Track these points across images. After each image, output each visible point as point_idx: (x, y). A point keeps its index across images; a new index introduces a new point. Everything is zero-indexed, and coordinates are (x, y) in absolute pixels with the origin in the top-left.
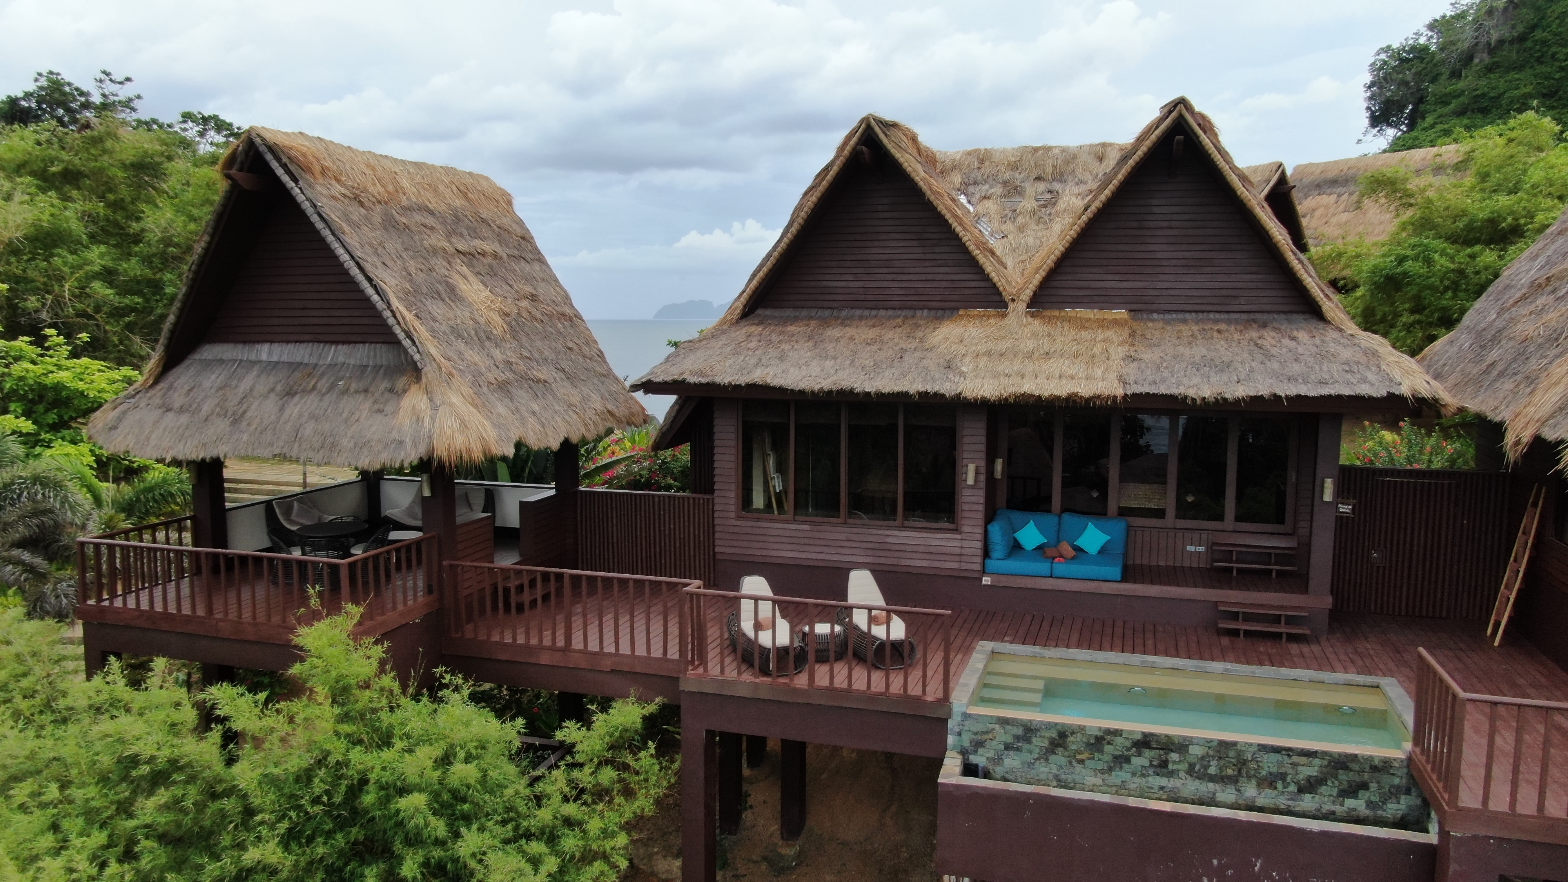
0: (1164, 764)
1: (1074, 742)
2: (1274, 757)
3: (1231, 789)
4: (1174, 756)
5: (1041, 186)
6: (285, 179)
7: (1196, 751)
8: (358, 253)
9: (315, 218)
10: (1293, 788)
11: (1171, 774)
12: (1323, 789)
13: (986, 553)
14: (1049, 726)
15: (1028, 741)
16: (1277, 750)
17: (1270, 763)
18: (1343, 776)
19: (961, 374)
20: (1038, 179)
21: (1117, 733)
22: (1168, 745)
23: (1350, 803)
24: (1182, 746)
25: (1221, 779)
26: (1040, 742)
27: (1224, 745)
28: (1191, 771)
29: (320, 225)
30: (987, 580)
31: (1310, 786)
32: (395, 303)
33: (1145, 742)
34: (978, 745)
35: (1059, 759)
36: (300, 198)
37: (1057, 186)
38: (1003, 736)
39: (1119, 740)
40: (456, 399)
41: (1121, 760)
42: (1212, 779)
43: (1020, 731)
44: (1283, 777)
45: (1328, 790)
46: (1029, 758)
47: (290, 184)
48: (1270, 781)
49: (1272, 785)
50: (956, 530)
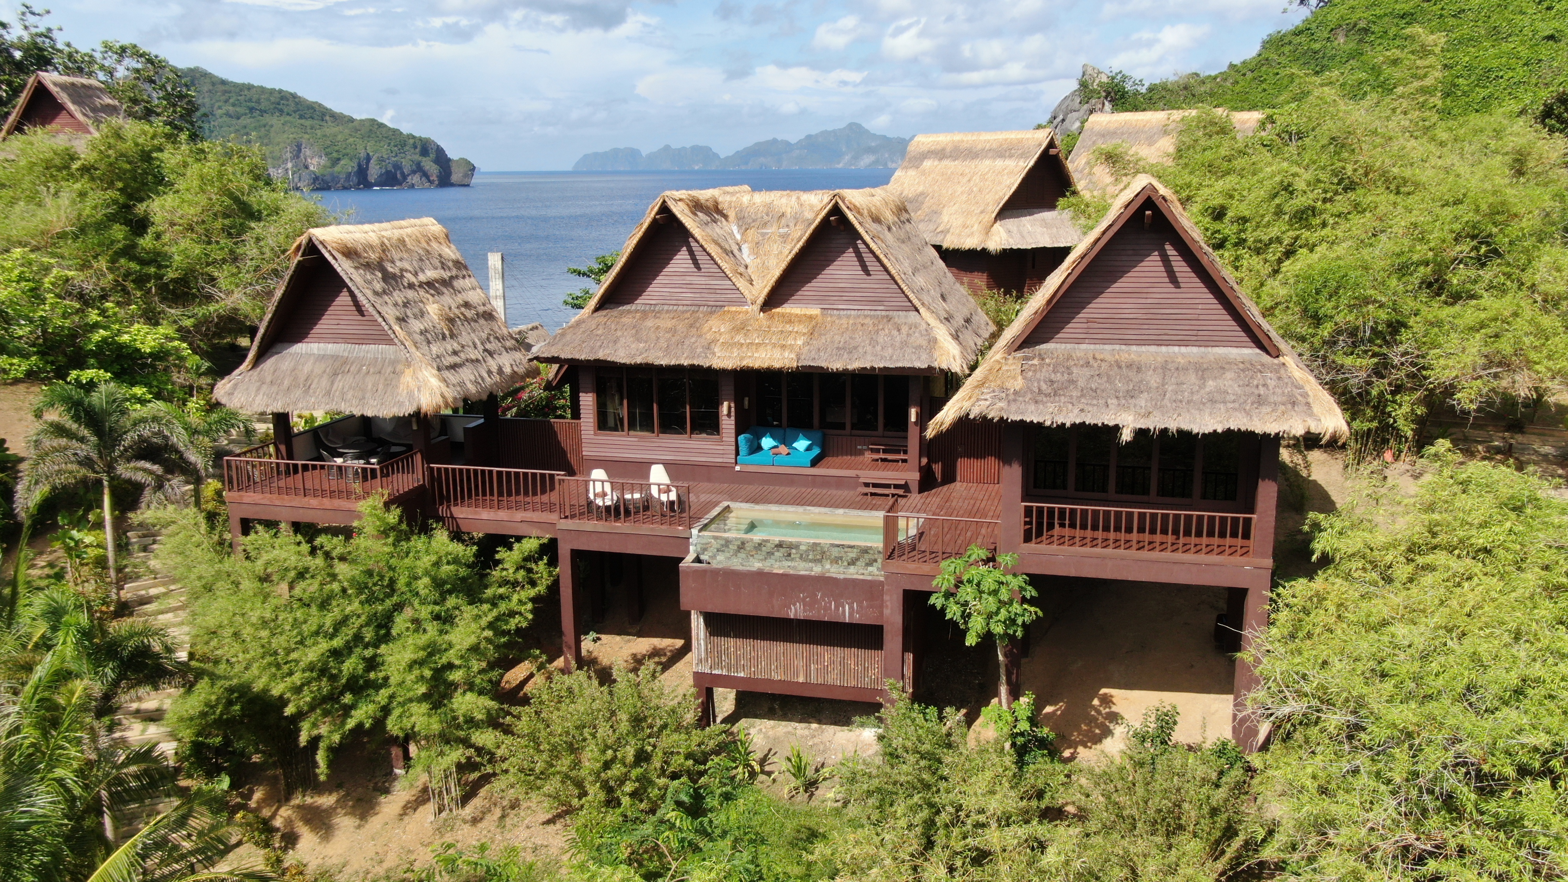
0: (789, 555)
1: (748, 547)
2: (837, 549)
3: (819, 565)
4: (794, 551)
6: (330, 259)
7: (803, 548)
10: (845, 563)
11: (792, 560)
12: (858, 563)
13: (737, 453)
14: (737, 539)
15: (727, 546)
16: (838, 546)
17: (835, 552)
18: (866, 556)
19: (713, 355)
21: (767, 541)
22: (791, 546)
23: (870, 569)
24: (797, 546)
25: (815, 561)
26: (733, 547)
27: (815, 544)
28: (801, 557)
30: (738, 468)
31: (852, 562)
32: (394, 326)
33: (780, 545)
35: (742, 555)
38: (715, 544)
39: (768, 545)
40: (431, 378)
41: (770, 554)
42: (811, 561)
43: (723, 542)
44: (841, 558)
45: (861, 563)
46: (728, 555)
48: (836, 560)
49: (837, 563)
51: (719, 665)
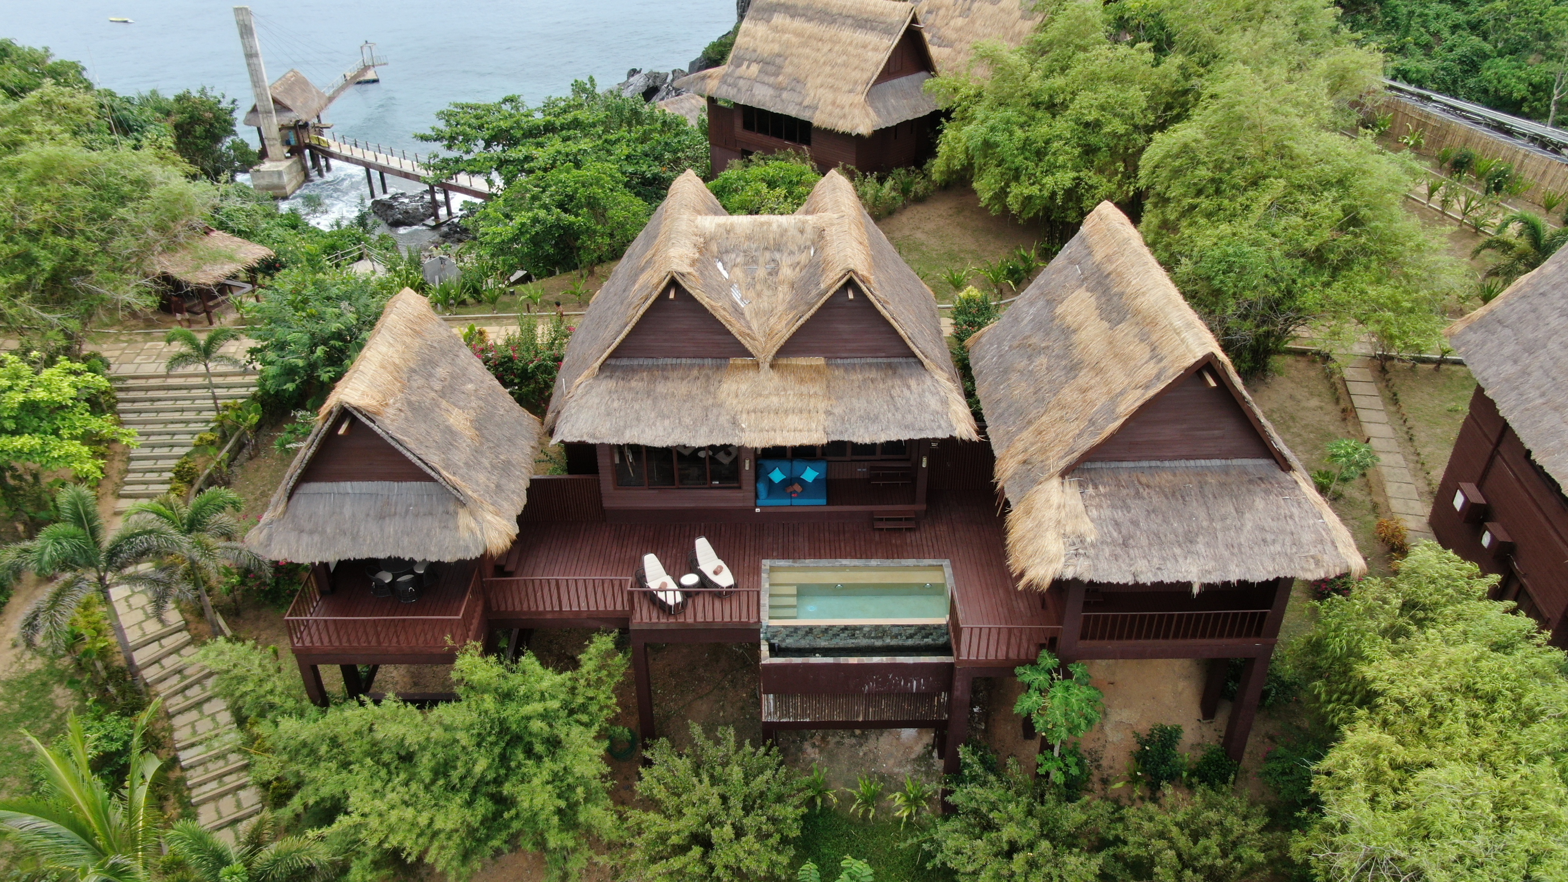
0: (854, 635)
1: (815, 632)
2: (900, 628)
3: (880, 641)
4: (858, 631)
5: (768, 255)
6: (368, 422)
7: (866, 628)
8: (417, 452)
9: (390, 441)
10: (904, 638)
11: (856, 638)
12: (916, 637)
13: (757, 496)
14: (805, 626)
15: (796, 633)
16: (898, 626)
18: (923, 632)
19: (743, 430)
20: (766, 249)
21: (834, 626)
22: (854, 628)
23: (926, 640)
24: (860, 628)
25: (876, 637)
26: (801, 633)
27: (877, 627)
28: (864, 636)
29: (393, 443)
30: (758, 510)
31: (910, 637)
32: (445, 473)
33: (846, 628)
34: (774, 636)
35: (810, 638)
36: (379, 431)
37: (777, 256)
38: (785, 632)
39: (836, 628)
40: (489, 517)
41: (836, 635)
42: (873, 637)
43: (792, 630)
44: (900, 635)
47: (371, 425)
49: (896, 637)
50: (740, 488)
51: (787, 715)
